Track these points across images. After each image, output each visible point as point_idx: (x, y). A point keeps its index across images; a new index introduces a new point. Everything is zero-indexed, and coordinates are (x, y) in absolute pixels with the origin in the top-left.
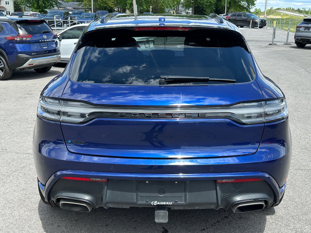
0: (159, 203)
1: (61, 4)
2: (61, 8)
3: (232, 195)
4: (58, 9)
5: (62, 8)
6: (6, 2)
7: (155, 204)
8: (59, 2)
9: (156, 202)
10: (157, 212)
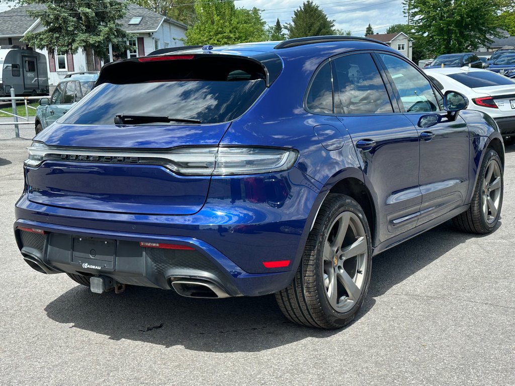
0: (89, 266)
1: (493, 42)
2: (492, 48)
3: (166, 267)
4: (488, 50)
5: (494, 48)
6: (399, 45)
7: (86, 267)
8: (487, 39)
9: (87, 264)
10: (92, 279)
